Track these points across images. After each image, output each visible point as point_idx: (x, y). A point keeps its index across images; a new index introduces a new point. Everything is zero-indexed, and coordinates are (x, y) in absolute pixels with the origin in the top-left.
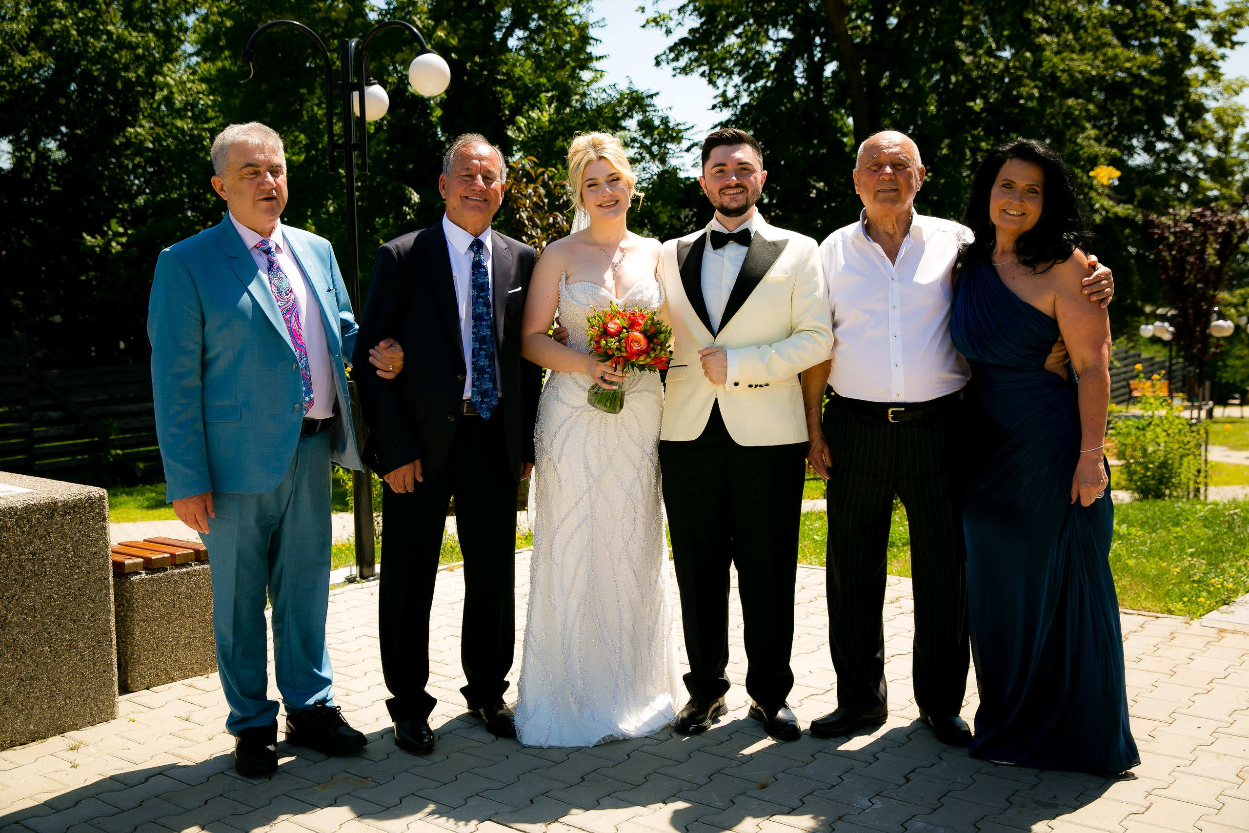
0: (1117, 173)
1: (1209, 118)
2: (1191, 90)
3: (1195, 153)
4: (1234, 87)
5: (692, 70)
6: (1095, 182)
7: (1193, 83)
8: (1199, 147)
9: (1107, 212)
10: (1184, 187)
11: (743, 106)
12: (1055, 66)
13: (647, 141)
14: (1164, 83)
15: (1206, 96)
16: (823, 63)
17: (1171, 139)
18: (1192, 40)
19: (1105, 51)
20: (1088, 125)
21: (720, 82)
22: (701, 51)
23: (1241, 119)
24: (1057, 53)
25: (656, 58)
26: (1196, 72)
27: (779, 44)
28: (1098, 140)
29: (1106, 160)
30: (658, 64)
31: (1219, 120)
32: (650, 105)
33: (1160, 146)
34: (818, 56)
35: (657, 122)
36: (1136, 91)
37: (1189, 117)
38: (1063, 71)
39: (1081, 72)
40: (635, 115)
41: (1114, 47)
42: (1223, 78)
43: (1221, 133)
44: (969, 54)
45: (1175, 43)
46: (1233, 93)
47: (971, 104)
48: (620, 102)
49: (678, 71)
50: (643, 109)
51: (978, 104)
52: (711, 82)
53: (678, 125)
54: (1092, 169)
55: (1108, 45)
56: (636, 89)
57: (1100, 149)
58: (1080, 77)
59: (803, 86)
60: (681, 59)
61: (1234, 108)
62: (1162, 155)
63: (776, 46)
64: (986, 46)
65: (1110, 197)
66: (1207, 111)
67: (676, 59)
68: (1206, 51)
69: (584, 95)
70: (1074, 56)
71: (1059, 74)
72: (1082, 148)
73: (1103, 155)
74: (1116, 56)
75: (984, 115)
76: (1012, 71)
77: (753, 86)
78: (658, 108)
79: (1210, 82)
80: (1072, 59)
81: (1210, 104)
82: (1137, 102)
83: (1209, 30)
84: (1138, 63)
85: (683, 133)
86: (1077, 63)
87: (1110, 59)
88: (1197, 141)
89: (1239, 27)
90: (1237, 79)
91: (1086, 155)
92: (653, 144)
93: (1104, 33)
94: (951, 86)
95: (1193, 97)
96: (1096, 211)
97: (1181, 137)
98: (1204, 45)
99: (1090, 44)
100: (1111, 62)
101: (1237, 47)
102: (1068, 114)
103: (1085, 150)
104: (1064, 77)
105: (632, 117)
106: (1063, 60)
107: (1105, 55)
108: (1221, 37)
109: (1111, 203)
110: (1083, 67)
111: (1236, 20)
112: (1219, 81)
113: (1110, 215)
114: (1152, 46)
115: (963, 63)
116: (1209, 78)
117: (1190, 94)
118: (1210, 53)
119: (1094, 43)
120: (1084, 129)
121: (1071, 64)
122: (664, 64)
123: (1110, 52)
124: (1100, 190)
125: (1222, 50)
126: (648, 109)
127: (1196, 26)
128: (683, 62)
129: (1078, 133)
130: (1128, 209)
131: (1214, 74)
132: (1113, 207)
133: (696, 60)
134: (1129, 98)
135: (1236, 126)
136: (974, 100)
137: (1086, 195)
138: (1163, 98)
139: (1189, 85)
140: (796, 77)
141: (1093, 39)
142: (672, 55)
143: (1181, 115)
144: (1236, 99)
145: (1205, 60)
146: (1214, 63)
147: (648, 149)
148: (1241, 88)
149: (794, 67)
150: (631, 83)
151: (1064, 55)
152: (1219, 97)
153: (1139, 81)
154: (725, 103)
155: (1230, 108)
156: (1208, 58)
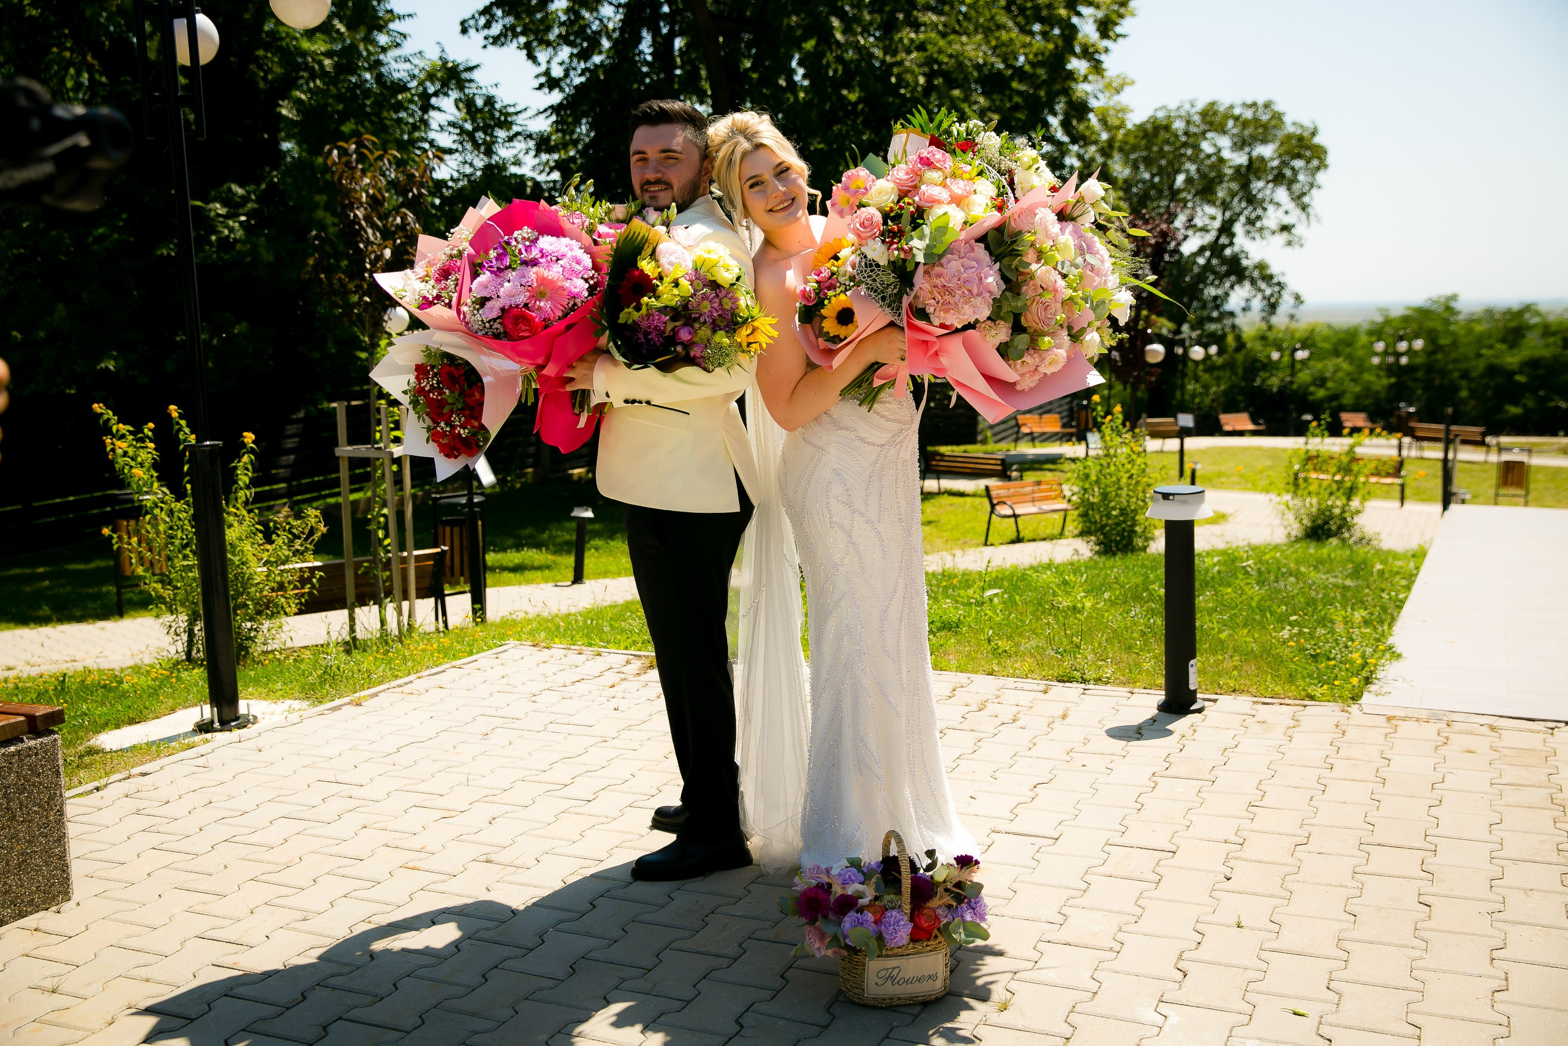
2: (1073, 85)
3: (1080, 157)
4: (1115, 85)
5: (509, 40)
8: (1082, 151)
11: (576, 87)
12: (941, 51)
13: (468, 126)
15: (1087, 93)
16: (671, 37)
18: (1074, 29)
19: (997, 34)
21: (542, 56)
22: (518, 17)
25: (463, 23)
26: (1077, 65)
27: (621, 9)
30: (464, 31)
31: (1103, 121)
32: (470, 80)
34: (666, 28)
35: (480, 102)
36: (1015, 85)
37: (1074, 117)
39: (970, 60)
40: (450, 92)
41: (1009, 30)
42: (1106, 74)
43: (1104, 136)
45: (1057, 31)
47: (844, 92)
48: (431, 77)
49: (491, 40)
50: (461, 85)
51: (853, 95)
52: (531, 57)
53: (505, 107)
55: (1002, 27)
56: (450, 59)
58: (966, 62)
59: (650, 63)
60: (494, 25)
63: (617, 12)
67: (488, 25)
68: (1089, 44)
70: (964, 39)
71: (945, 59)
74: (1011, 40)
75: (859, 107)
77: (587, 63)
78: (481, 85)
80: (963, 44)
81: (1093, 103)
82: (1017, 99)
83: (1092, 19)
84: (1034, 49)
85: (514, 118)
86: (968, 48)
87: (1003, 44)
89: (1121, 16)
90: (1119, 76)
92: (476, 129)
93: (997, 12)
97: (1065, 139)
98: (1087, 36)
99: (981, 26)
101: (1120, 40)
104: (951, 65)
105: (446, 94)
106: (950, 43)
107: (997, 39)
108: (1105, 27)
110: (972, 54)
111: (1122, 10)
114: (1032, 33)
115: (837, 42)
118: (1093, 45)
119: (986, 24)
122: (472, 31)
123: (1004, 36)
125: (1106, 43)
126: (467, 85)
127: (1079, 14)
128: (496, 29)
131: (1097, 68)
133: (512, 28)
134: (1008, 92)
135: (1119, 128)
136: (848, 87)
138: (1042, 93)
139: (1075, 80)
140: (641, 52)
141: (986, 21)
142: (482, 21)
144: (1117, 98)
145: (1088, 53)
146: (1097, 56)
147: (471, 135)
148: (1122, 86)
149: (640, 39)
150: (443, 51)
151: (952, 37)
152: (1100, 95)
153: (1020, 74)
154: (552, 83)
155: (1114, 108)
156: (1091, 50)
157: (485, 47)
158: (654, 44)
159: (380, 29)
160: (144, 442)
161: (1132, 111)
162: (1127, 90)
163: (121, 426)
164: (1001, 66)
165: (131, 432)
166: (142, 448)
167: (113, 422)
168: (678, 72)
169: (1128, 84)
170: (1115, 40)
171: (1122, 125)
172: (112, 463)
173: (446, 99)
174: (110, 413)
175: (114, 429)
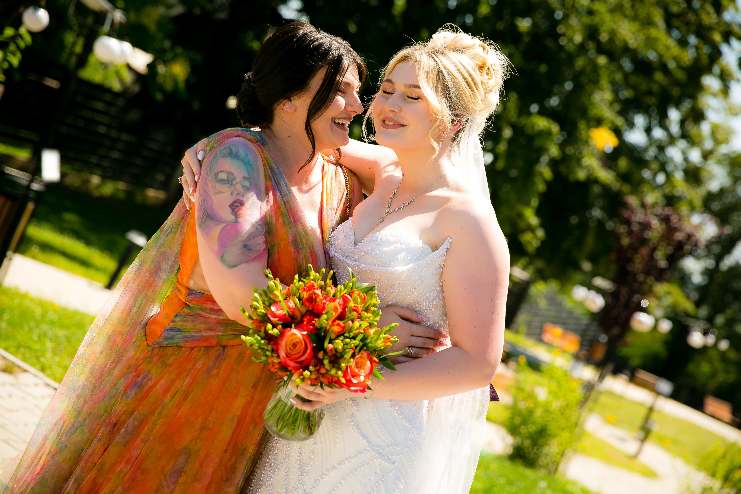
0: (614, 143)
1: (705, 128)
2: (701, 96)
3: (683, 151)
6: (591, 141)
7: (706, 90)
8: (687, 148)
9: (591, 172)
14: (683, 79)
17: (668, 131)
18: (720, 54)
19: (650, 28)
23: (729, 139)
28: (609, 103)
29: (610, 124)
31: (712, 132)
33: (658, 133)
37: (691, 119)
38: (607, 30)
41: (658, 30)
42: (730, 98)
45: (708, 51)
46: (732, 114)
54: (594, 128)
55: (655, 25)
57: (609, 114)
61: (728, 129)
62: (655, 142)
65: (599, 160)
66: (706, 120)
68: (727, 70)
71: (602, 31)
72: (594, 106)
73: (609, 120)
79: (719, 96)
81: (711, 116)
84: (671, 53)
87: (652, 39)
88: (688, 142)
93: (656, 12)
95: (700, 104)
97: (677, 133)
98: (727, 63)
100: (650, 42)
102: (594, 70)
103: (596, 109)
104: (605, 36)
109: (599, 165)
112: (727, 99)
113: (593, 176)
114: (688, 44)
116: (719, 92)
117: (698, 99)
118: (730, 72)
119: (645, 18)
121: (617, 26)
127: (729, 43)
130: (609, 176)
131: (726, 91)
132: (598, 169)
134: (650, 79)
135: (723, 144)
137: (580, 147)
138: (675, 91)
141: (646, 13)
143: (686, 114)
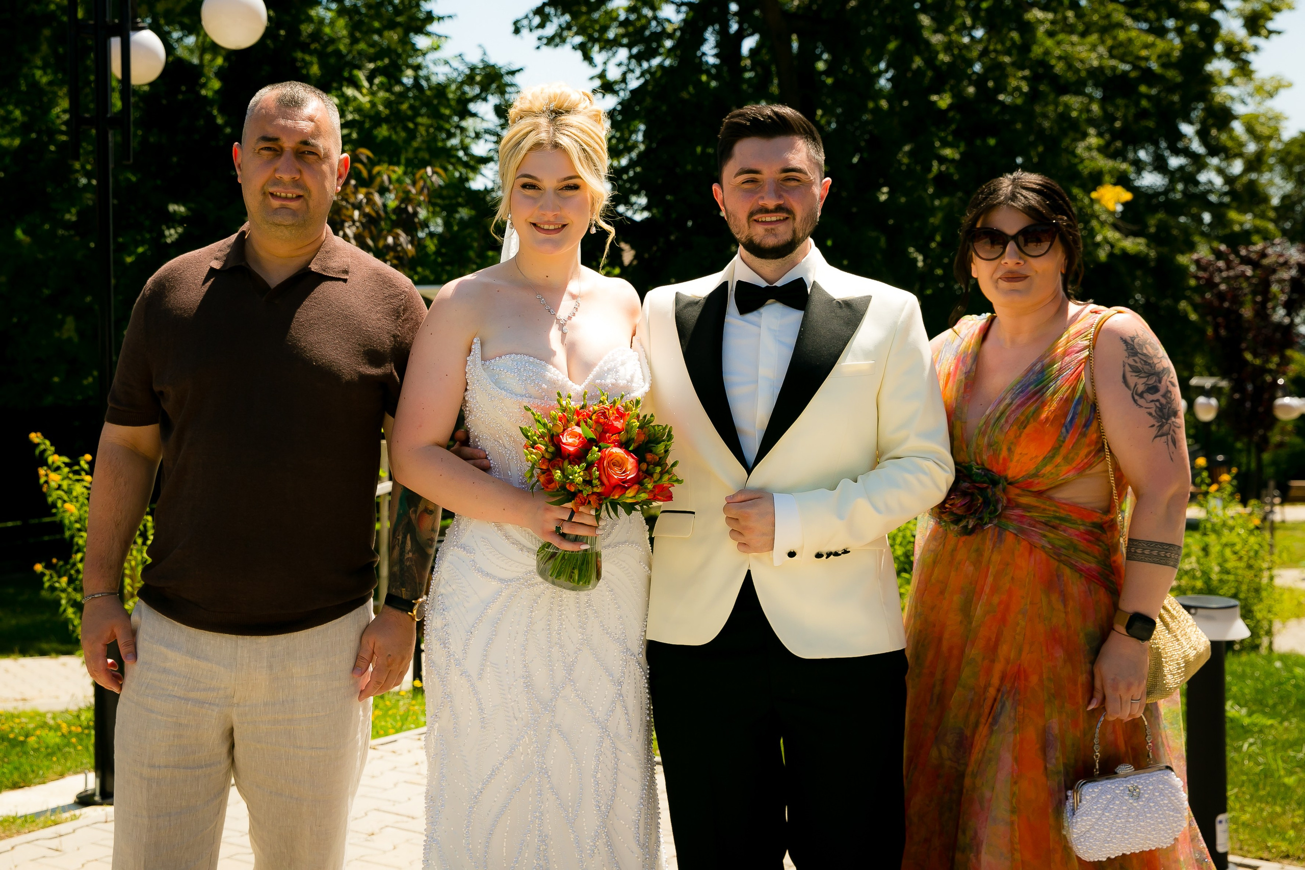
0: (1127, 196)
1: (1238, 127)
2: (1214, 90)
3: (1220, 171)
4: (1268, 87)
5: (563, 41)
6: (1097, 207)
7: (1217, 79)
8: (1223, 165)
9: (1112, 246)
10: (1207, 217)
11: (633, 92)
12: (1047, 53)
14: (1179, 79)
15: (1232, 99)
16: (740, 36)
17: (1187, 152)
18: (1216, 25)
19: (1115, 32)
20: (1092, 131)
21: (599, 58)
22: (574, 16)
23: (1277, 130)
24: (1051, 34)
25: (515, 23)
26: (1221, 66)
27: (684, 9)
28: (1100, 150)
29: (1112, 176)
30: (517, 31)
31: (1250, 130)
32: (512, 85)
33: (1175, 162)
34: (734, 27)
36: (1143, 89)
37: (1214, 125)
38: (1060, 58)
39: (1082, 61)
40: (490, 97)
41: (1127, 29)
42: (1253, 76)
43: (1252, 148)
44: (935, 31)
45: (1194, 27)
46: (1266, 95)
47: (934, 98)
48: (470, 79)
49: (545, 41)
50: (502, 91)
51: (943, 101)
52: (587, 58)
54: (1094, 189)
55: (1120, 25)
56: (492, 61)
57: (1103, 163)
58: (1078, 65)
59: (714, 66)
60: (548, 24)
61: (1270, 114)
62: (1178, 175)
63: (678, 12)
64: (958, 21)
65: (1115, 227)
66: (1235, 118)
67: (542, 26)
68: (1235, 42)
69: (418, 68)
70: (1075, 38)
71: (1053, 62)
72: (1082, 160)
73: (1110, 172)
74: (1130, 40)
75: (951, 114)
76: (993, 55)
77: (645, 65)
79: (1237, 80)
80: (1073, 44)
81: (1239, 109)
82: (1145, 104)
83: (1241, 14)
86: (1079, 48)
87: (1121, 44)
88: (1223, 155)
89: (1277, 10)
90: (1272, 78)
91: (1086, 172)
93: (1114, 9)
94: (909, 75)
95: (1218, 99)
96: (1098, 245)
98: (1231, 33)
99: (1096, 23)
101: (1274, 37)
102: (1064, 117)
103: (1087, 163)
104: (1059, 68)
105: (485, 100)
106: (1059, 43)
107: (1115, 38)
108: (1255, 23)
109: (1117, 235)
110: (1084, 55)
112: (1251, 79)
113: (1117, 251)
114: (1166, 30)
115: (927, 43)
116: (1236, 75)
117: (1213, 95)
119: (1102, 23)
120: (1085, 135)
121: (1069, 48)
122: (525, 32)
123: (1122, 35)
124: (1103, 217)
125: (1255, 41)
126: (507, 89)
128: (551, 29)
129: (1075, 140)
130: (1139, 244)
131: (1244, 69)
132: (1118, 240)
133: (569, 27)
135: (1270, 138)
136: (938, 92)
137: (1087, 222)
138: (1176, 98)
139: (1215, 84)
140: (704, 54)
141: (1101, 18)
142: (537, 20)
143: (1203, 122)
144: (1269, 103)
145: (1234, 52)
146: (1244, 56)
148: (1277, 89)
149: (703, 41)
150: (485, 54)
151: (1061, 37)
152: (1248, 100)
153: (1148, 76)
154: (607, 87)
155: (1263, 115)
156: (1237, 49)
157: (538, 48)
158: (718, 45)
159: (420, 30)
160: (80, 474)
161: (1286, 118)
162: (1283, 94)
163: (56, 457)
164: (1127, 67)
165: (66, 465)
166: (78, 481)
167: (49, 452)
168: (748, 75)
169: (1284, 86)
170: (1267, 37)
171: (1274, 134)
172: (44, 496)
173: (484, 103)
174: (48, 443)
175: (50, 460)
